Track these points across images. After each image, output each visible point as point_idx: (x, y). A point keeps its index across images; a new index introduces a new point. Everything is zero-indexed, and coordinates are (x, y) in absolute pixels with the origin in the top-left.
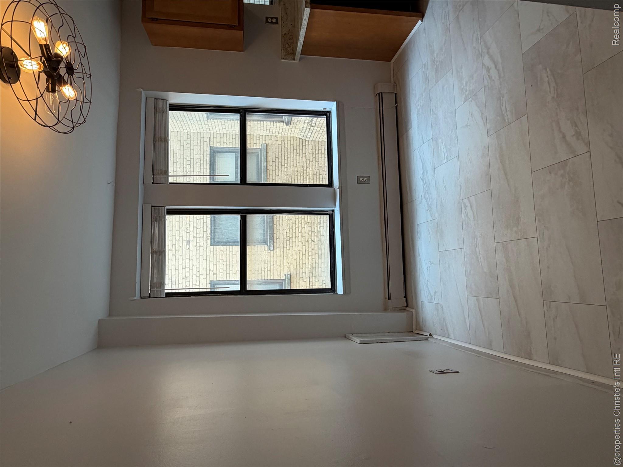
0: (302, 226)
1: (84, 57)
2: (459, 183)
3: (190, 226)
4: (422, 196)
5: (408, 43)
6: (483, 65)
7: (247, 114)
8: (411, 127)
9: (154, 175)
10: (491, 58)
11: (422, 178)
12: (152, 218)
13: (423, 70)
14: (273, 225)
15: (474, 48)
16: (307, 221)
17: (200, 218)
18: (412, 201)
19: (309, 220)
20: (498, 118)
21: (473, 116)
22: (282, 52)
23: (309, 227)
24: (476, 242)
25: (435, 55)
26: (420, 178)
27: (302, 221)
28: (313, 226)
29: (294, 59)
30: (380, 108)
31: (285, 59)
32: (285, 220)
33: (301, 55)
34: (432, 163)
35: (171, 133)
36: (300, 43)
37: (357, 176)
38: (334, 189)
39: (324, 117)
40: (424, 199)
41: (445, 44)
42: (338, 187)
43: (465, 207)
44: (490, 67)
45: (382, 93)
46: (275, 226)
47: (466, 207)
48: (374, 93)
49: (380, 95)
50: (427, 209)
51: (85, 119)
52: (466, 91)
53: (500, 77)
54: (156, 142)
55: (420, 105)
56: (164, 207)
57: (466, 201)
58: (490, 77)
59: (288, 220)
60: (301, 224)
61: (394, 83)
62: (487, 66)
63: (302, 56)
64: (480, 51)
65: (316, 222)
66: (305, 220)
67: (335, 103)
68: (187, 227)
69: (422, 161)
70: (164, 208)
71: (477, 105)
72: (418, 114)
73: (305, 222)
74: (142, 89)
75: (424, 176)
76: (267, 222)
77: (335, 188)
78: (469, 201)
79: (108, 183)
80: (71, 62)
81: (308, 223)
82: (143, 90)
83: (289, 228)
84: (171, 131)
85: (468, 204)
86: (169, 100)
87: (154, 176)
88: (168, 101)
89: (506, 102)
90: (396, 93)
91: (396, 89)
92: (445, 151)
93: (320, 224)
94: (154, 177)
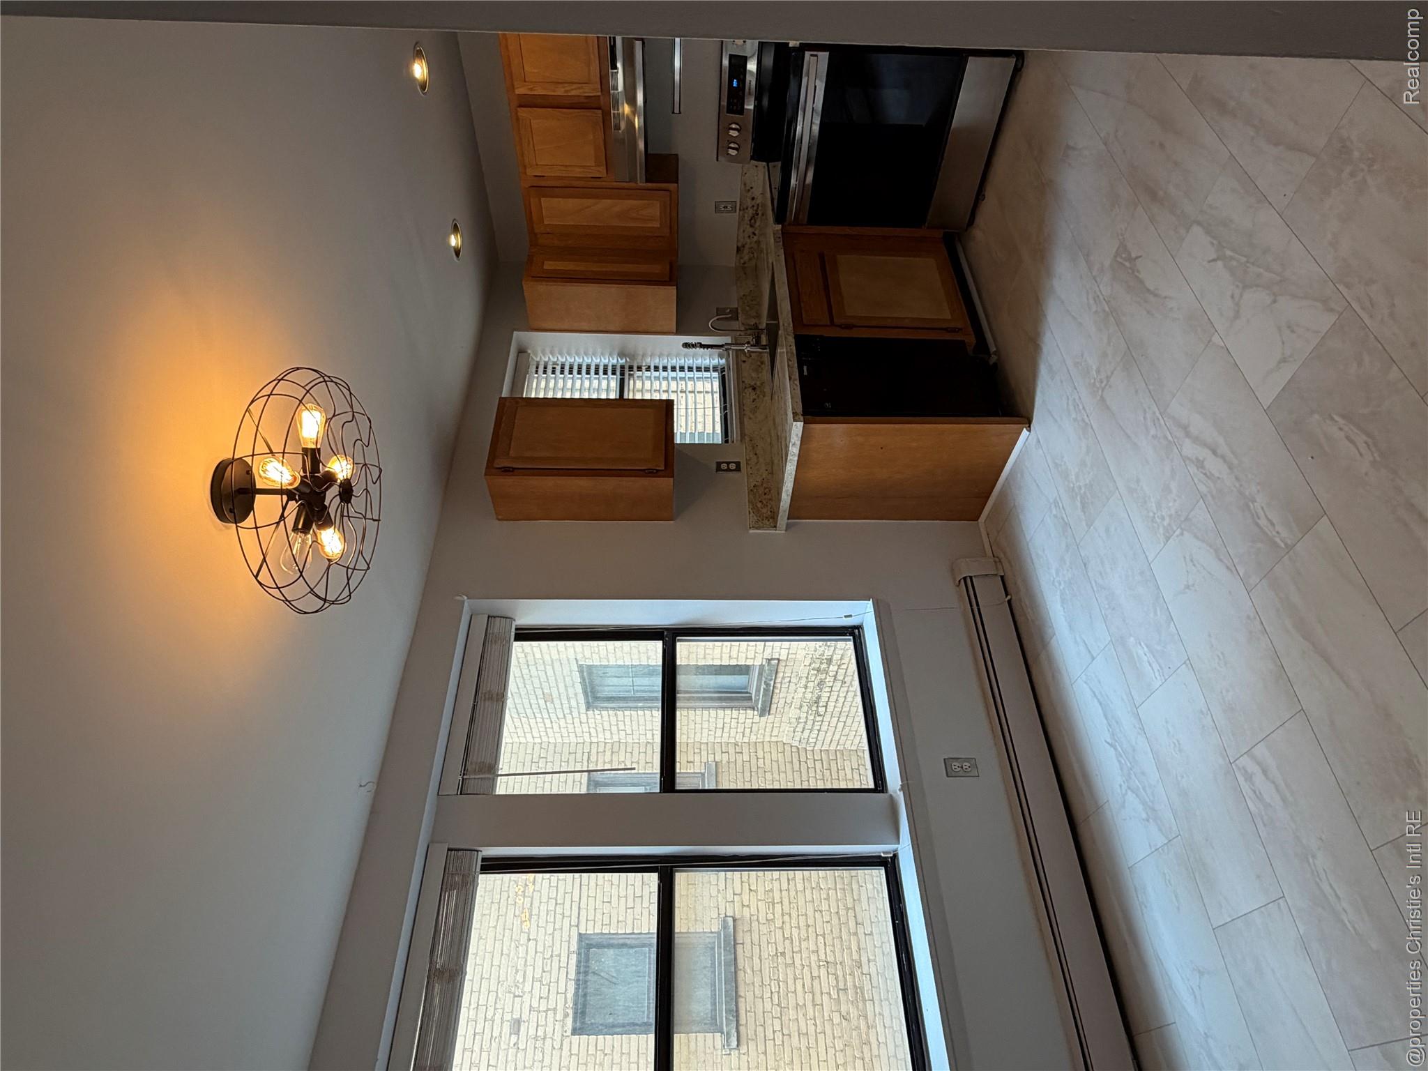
0: (811, 973)
1: (375, 483)
2: (1212, 724)
3: (524, 978)
4: (1121, 786)
5: (1008, 476)
6: (1185, 459)
7: (680, 641)
8: (1055, 634)
9: (464, 774)
10: (1196, 440)
11: (1109, 740)
12: (446, 878)
13: (1054, 512)
14: (736, 972)
15: (1154, 437)
16: (824, 958)
17: (552, 956)
18: (1099, 808)
19: (830, 956)
20: (1259, 545)
21: (1196, 563)
22: (751, 515)
23: (830, 976)
24: (1313, 867)
25: (1073, 477)
26: (1106, 741)
27: (812, 958)
28: (840, 973)
29: (775, 527)
30: (971, 606)
31: (757, 528)
32: (767, 957)
33: (788, 519)
34: (1125, 697)
35: (505, 748)
36: (787, 491)
37: (945, 759)
38: (891, 796)
39: (849, 640)
40: (1129, 792)
41: (1088, 452)
42: (899, 787)
43: (1249, 778)
44: (1201, 459)
45: (971, 577)
46: (741, 974)
47: (1251, 777)
48: (954, 579)
49: (968, 581)
50: (1144, 816)
51: (350, 593)
52: (1163, 519)
53: (1231, 467)
54: (479, 703)
55: (1065, 582)
56: (477, 851)
57: (1245, 761)
58: (1209, 476)
59: (773, 956)
60: (810, 966)
61: (994, 556)
62: (1194, 460)
63: (789, 521)
64: (1170, 438)
65: (848, 962)
66: (818, 956)
67: (870, 602)
68: (517, 979)
69: (1098, 700)
70: (476, 853)
71: (1196, 537)
72: (1063, 601)
73: (819, 960)
74: (466, 596)
75: (1113, 735)
76: (720, 963)
77: (894, 795)
78: (1253, 758)
79: (361, 786)
80: (351, 481)
81: (827, 962)
82: (468, 598)
83: (778, 981)
84: (506, 743)
85: (1252, 767)
86: (516, 619)
87: (465, 777)
88: (514, 620)
89: (1265, 508)
90: (1002, 574)
91: (999, 566)
92: (1152, 660)
93: (860, 966)
94: (463, 779)
